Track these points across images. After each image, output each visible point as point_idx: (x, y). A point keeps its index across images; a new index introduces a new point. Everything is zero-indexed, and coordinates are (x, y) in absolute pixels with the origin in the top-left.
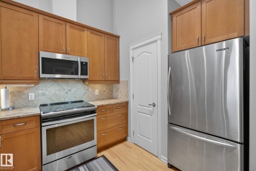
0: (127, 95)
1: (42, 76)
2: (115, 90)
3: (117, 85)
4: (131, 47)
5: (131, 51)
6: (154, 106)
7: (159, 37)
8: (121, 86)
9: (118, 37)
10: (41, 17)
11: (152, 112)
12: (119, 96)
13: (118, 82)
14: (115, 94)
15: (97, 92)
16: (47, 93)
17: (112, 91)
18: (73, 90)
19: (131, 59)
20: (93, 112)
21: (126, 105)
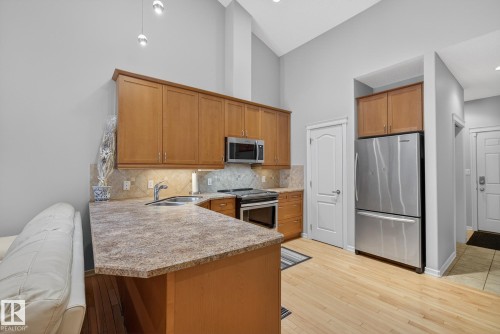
0: (302, 182)
1: (230, 160)
2: (282, 177)
3: (286, 171)
4: (309, 128)
5: (309, 132)
6: (339, 193)
7: (345, 121)
8: (292, 172)
9: (289, 113)
10: (227, 102)
11: (336, 201)
12: (290, 184)
13: (288, 166)
14: (282, 181)
15: (264, 179)
16: (221, 178)
17: (279, 179)
18: (243, 176)
19: (308, 141)
20: (273, 198)
21: (300, 194)
